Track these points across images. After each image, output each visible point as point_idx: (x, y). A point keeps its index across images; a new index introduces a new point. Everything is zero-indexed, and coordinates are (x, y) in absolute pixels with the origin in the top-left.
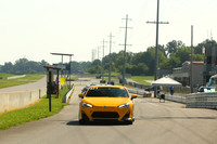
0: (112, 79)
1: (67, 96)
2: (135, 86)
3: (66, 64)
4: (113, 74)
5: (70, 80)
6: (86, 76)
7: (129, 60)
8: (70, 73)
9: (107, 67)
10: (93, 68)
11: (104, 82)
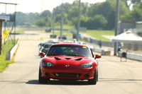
0: (64, 34)
1: (12, 52)
2: (91, 41)
3: (10, 15)
4: (65, 27)
5: (14, 34)
6: (33, 29)
7: (84, 12)
8: (15, 25)
9: (58, 20)
10: (42, 20)
11: (55, 37)
